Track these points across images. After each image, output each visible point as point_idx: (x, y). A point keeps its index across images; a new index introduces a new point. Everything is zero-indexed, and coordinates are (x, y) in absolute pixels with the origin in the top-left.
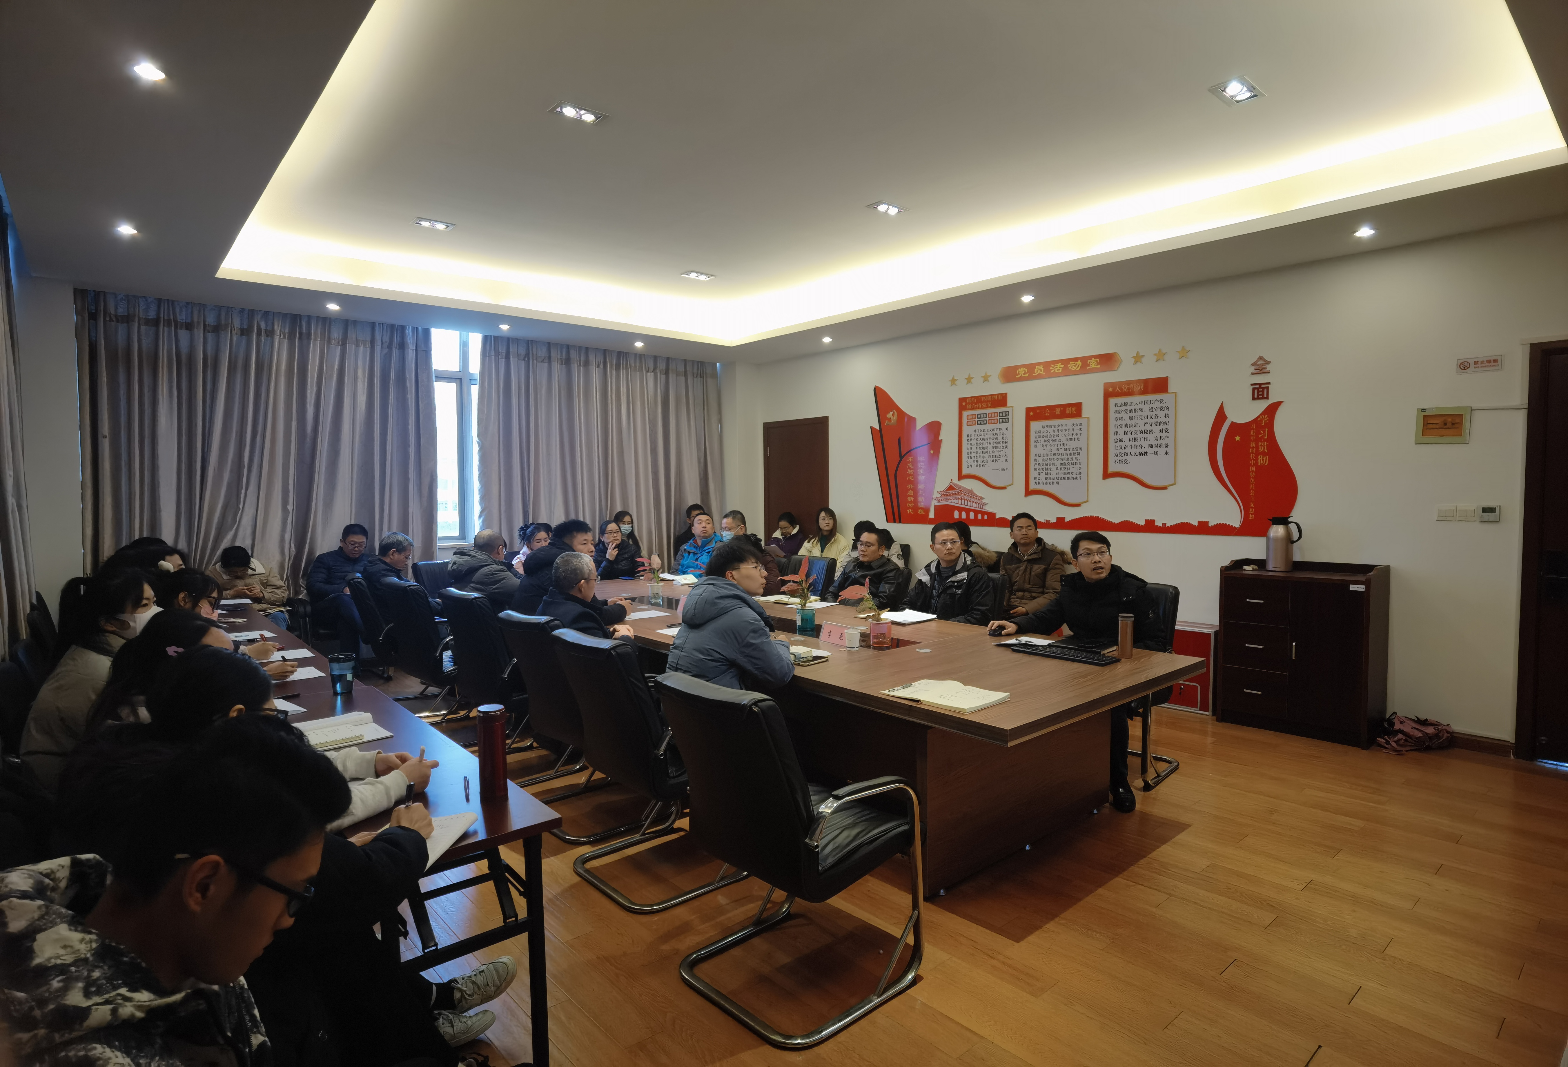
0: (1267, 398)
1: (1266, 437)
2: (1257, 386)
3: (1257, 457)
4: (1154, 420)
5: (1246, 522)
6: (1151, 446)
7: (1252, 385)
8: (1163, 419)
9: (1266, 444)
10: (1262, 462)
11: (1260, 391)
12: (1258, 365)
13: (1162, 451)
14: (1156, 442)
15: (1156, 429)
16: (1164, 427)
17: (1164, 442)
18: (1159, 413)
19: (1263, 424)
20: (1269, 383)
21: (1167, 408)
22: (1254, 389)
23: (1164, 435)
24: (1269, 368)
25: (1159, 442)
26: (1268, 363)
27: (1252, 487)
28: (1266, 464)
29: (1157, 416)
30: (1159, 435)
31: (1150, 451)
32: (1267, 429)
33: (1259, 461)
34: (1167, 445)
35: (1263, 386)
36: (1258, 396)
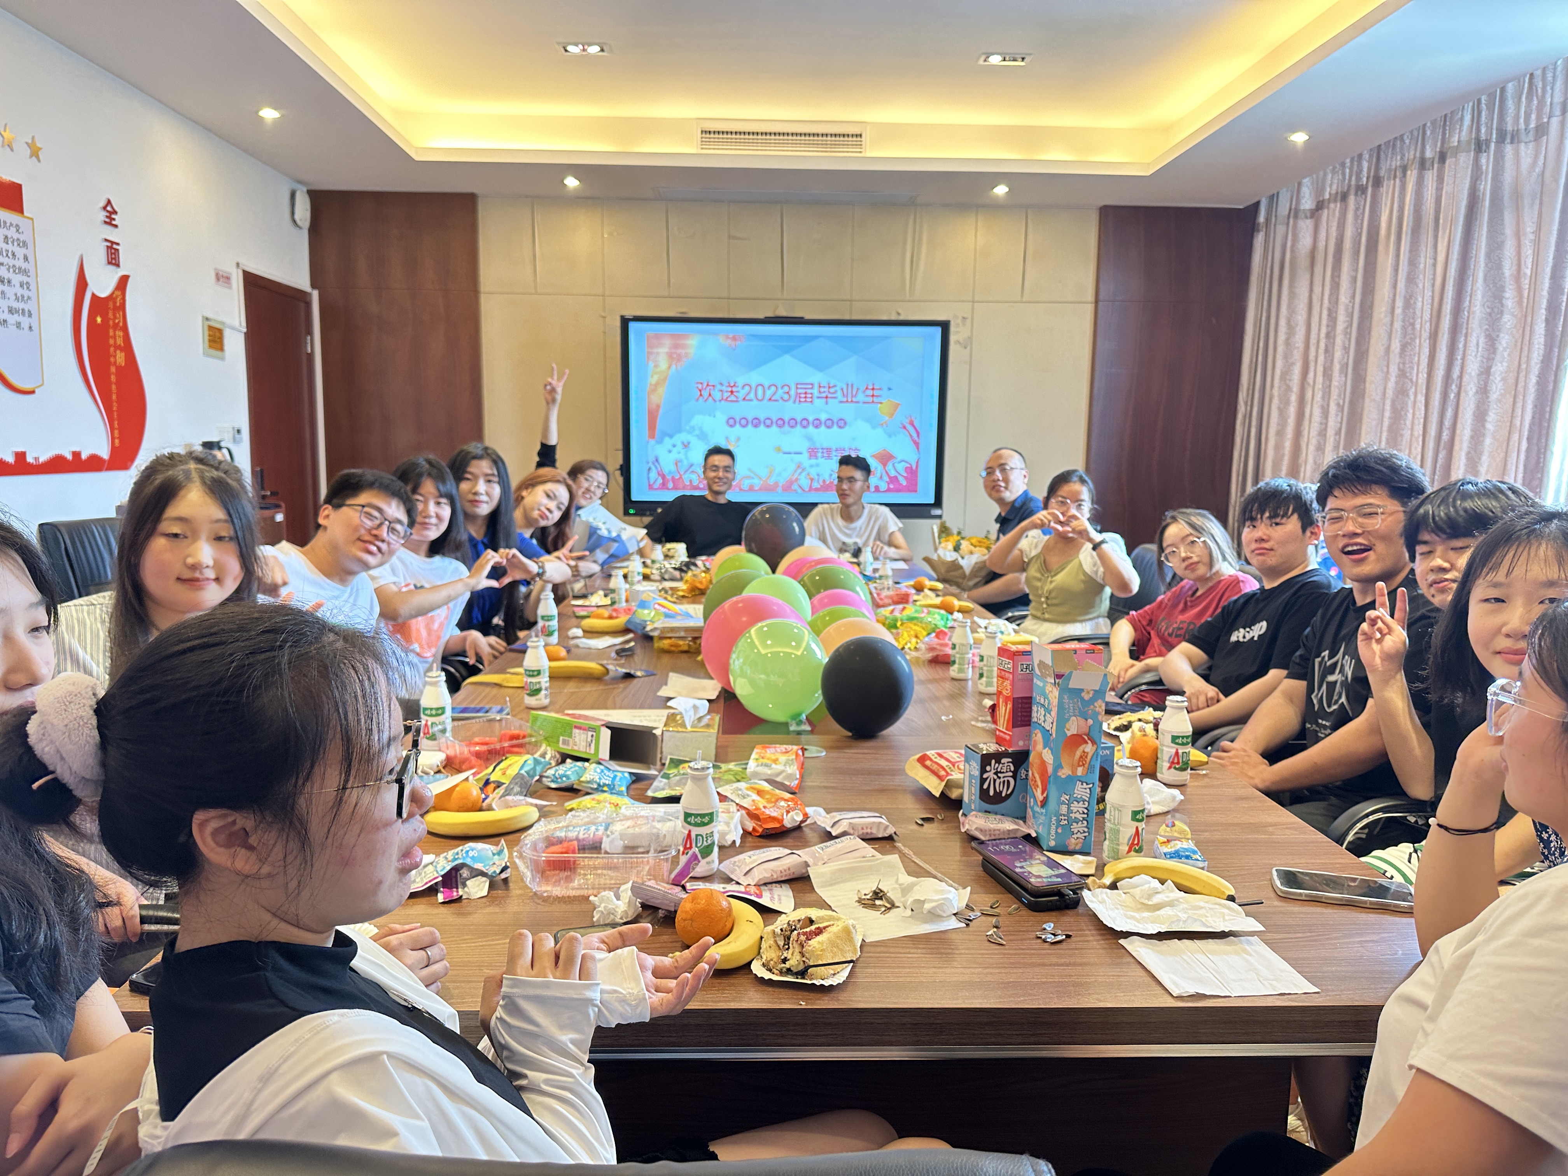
0: (118, 265)
1: (121, 325)
2: (110, 245)
3: (115, 352)
4: (11, 262)
5: (114, 450)
6: (11, 311)
7: (106, 240)
8: (20, 263)
9: (121, 335)
10: (120, 360)
11: (113, 256)
12: (108, 212)
13: (25, 321)
14: (15, 305)
15: (16, 279)
16: (25, 279)
17: (26, 307)
18: (16, 249)
19: (118, 304)
20: (118, 244)
21: (25, 244)
22: (108, 247)
23: (26, 293)
24: (117, 220)
25: (21, 305)
26: (115, 212)
27: (114, 397)
28: (123, 364)
29: (14, 255)
30: (20, 292)
31: (12, 319)
32: (121, 313)
33: (119, 357)
34: (30, 315)
35: (115, 246)
36: (111, 260)
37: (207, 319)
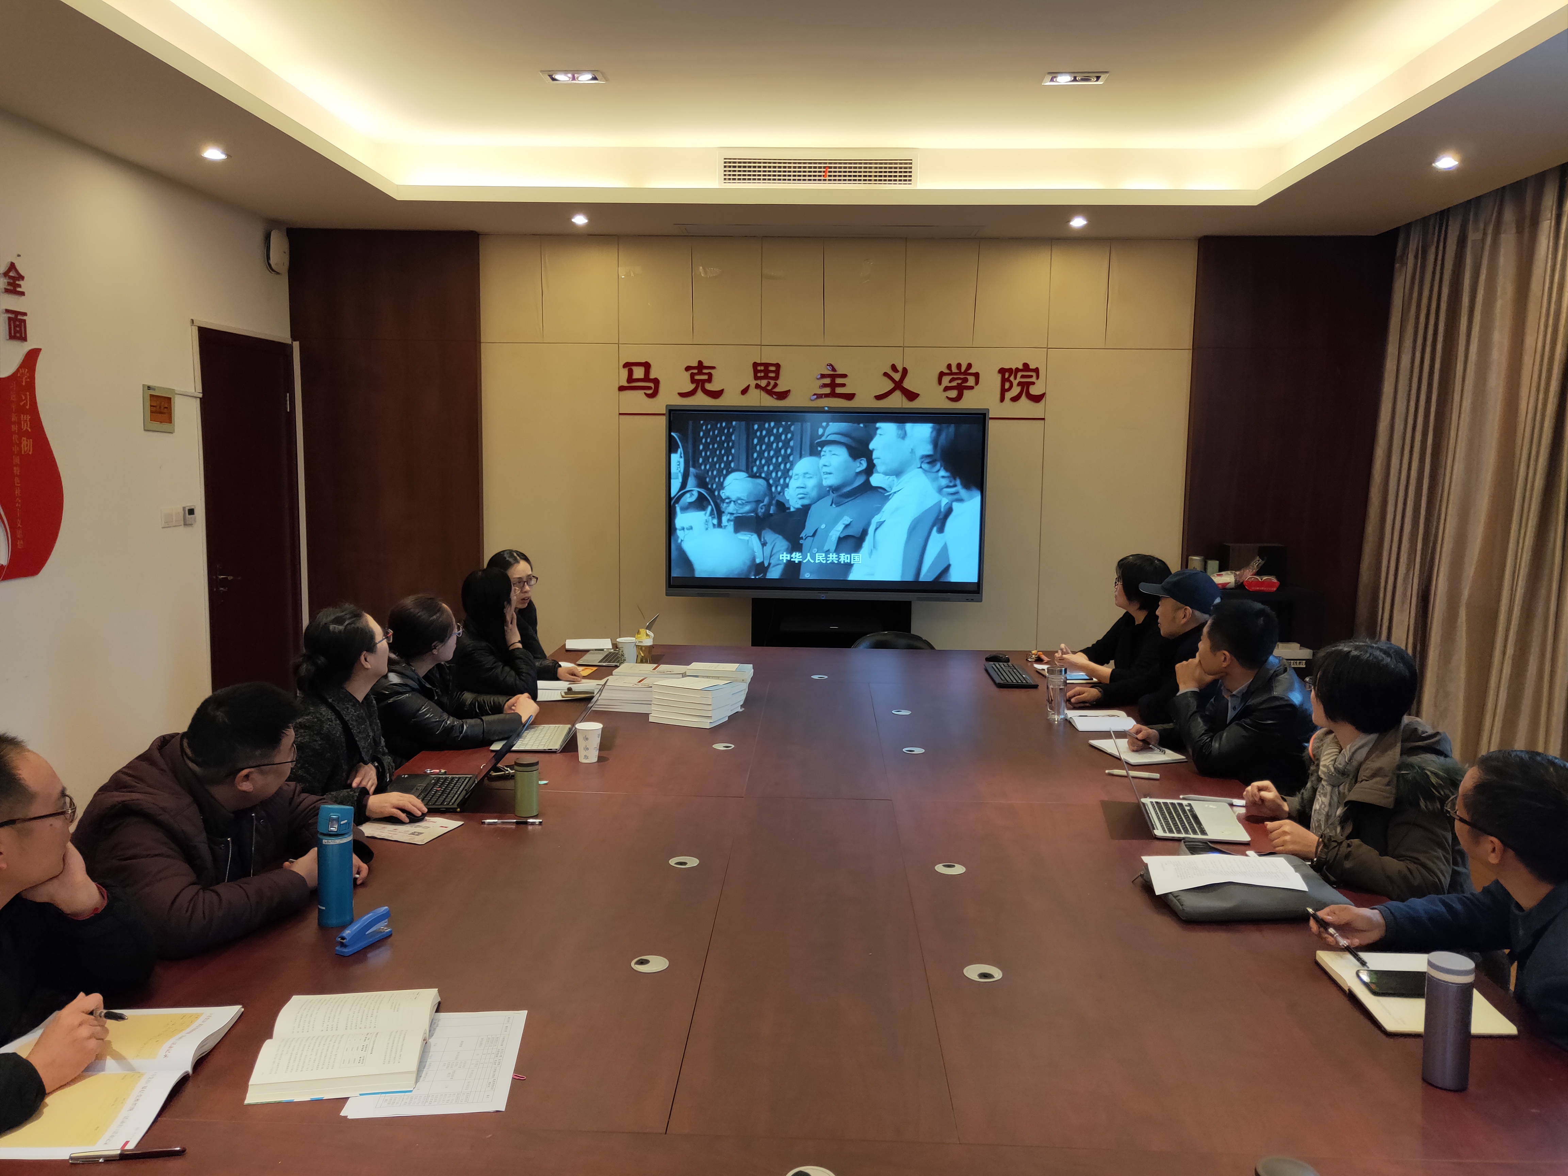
0: (24, 339)
1: (28, 407)
2: (12, 316)
3: (20, 439)
7: (7, 311)
9: (28, 420)
10: (26, 449)
11: (17, 328)
12: (11, 277)
19: (24, 384)
20: (25, 314)
22: (9, 319)
24: (24, 286)
26: (22, 278)
27: (18, 492)
28: (30, 453)
32: (28, 393)
33: (22, 446)
35: (19, 317)
36: (15, 333)
37: (149, 388)
